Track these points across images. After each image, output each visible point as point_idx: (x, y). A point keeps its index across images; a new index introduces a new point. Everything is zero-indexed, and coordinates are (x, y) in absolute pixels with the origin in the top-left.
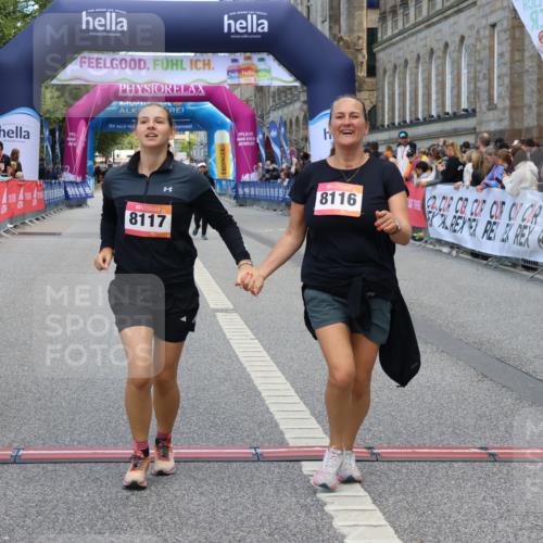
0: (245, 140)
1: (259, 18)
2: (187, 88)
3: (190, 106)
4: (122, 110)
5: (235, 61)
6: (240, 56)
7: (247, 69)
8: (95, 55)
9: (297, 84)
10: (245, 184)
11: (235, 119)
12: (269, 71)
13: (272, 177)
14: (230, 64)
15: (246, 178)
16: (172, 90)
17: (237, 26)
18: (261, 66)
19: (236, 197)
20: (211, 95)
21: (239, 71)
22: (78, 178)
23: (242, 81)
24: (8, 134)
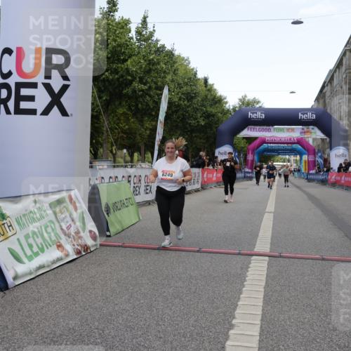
0: (311, 158)
1: (312, 114)
2: (290, 139)
3: (294, 146)
5: (303, 129)
6: (305, 128)
7: (308, 132)
8: (253, 127)
9: (325, 137)
10: (310, 174)
11: (308, 151)
12: (315, 133)
13: (319, 171)
14: (301, 130)
15: (311, 172)
16: (285, 140)
17: (304, 117)
18: (313, 131)
19: (307, 179)
20: (299, 142)
21: (305, 133)
22: (250, 171)
23: (306, 136)
24: (222, 154)
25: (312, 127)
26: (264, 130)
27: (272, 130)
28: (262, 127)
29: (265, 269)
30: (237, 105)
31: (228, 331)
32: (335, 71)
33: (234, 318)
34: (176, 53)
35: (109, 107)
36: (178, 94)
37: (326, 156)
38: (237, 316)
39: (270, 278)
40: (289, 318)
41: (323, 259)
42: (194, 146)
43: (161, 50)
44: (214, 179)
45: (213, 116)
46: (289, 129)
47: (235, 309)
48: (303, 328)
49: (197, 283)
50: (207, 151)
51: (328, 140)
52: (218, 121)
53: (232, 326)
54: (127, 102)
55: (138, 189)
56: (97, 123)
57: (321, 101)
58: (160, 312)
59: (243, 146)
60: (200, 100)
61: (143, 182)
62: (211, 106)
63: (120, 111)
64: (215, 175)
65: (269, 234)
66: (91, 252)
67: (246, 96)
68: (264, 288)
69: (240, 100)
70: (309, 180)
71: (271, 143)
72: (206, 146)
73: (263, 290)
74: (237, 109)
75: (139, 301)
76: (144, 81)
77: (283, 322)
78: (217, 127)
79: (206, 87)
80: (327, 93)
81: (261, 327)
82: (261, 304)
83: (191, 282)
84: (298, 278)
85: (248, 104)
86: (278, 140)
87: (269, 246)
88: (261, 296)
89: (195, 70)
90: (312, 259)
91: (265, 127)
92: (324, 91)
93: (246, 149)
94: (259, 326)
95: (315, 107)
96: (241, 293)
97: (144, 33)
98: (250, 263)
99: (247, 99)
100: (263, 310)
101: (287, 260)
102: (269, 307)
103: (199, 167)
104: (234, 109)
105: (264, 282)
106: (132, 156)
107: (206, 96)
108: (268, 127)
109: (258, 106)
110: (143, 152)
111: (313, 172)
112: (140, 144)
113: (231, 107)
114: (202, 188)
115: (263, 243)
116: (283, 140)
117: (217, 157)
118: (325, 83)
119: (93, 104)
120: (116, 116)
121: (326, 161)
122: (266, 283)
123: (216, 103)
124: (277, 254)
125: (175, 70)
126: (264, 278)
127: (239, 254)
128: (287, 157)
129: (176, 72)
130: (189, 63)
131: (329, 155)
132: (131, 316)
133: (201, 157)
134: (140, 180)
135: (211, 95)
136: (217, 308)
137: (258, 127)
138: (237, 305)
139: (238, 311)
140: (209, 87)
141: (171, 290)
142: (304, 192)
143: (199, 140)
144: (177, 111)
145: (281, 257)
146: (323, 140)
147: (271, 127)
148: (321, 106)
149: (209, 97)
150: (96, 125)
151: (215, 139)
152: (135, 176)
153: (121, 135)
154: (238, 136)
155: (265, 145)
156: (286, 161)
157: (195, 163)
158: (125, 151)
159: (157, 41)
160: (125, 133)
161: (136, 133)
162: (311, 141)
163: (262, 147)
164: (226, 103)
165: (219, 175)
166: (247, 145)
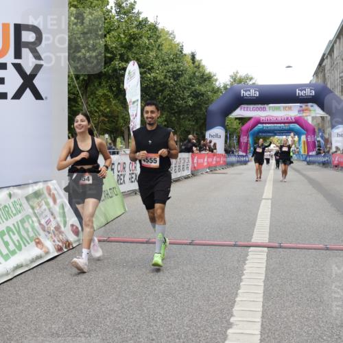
0: (311, 139)
1: (311, 90)
2: (287, 118)
3: (292, 125)
5: (301, 107)
6: (303, 105)
7: (306, 110)
8: (246, 106)
9: (326, 115)
10: (310, 156)
11: (307, 130)
12: (315, 110)
14: (299, 108)
15: (311, 154)
17: (302, 93)
18: (312, 108)
20: (297, 121)
21: (303, 111)
22: (244, 154)
23: (304, 114)
24: (212, 136)
25: (310, 104)
26: (259, 109)
27: (267, 109)
28: (256, 106)
29: (264, 261)
30: (229, 83)
31: (226, 330)
32: (335, 42)
33: (232, 315)
34: (160, 27)
35: (88, 89)
36: (163, 72)
37: (327, 136)
38: (235, 313)
39: (270, 271)
40: (292, 315)
41: (327, 249)
42: (182, 129)
43: (142, 24)
44: (205, 164)
45: (203, 95)
46: (286, 107)
47: (232, 306)
48: (307, 325)
49: (191, 279)
50: (197, 134)
51: (329, 118)
52: (208, 101)
53: (230, 325)
54: (107, 82)
55: (122, 177)
56: (75, 106)
57: (320, 75)
58: (152, 312)
59: (235, 127)
60: (188, 77)
61: (127, 169)
62: (200, 84)
63: (100, 92)
64: (206, 160)
65: (267, 223)
66: (73, 248)
67: (237, 72)
68: (264, 281)
69: (232, 77)
70: (309, 163)
71: (266, 123)
72: (196, 128)
73: (262, 284)
74: (228, 87)
75: (128, 300)
76: (125, 58)
77: (285, 319)
78: (206, 108)
79: (193, 63)
80: (327, 66)
81: (262, 325)
82: (261, 300)
83: (184, 278)
84: (300, 270)
85: (240, 81)
86: (274, 120)
87: (267, 236)
88: (261, 290)
89: (181, 45)
90: (315, 249)
91: (259, 106)
92: (324, 64)
93: (239, 130)
94: (260, 324)
95: (314, 82)
96: (239, 289)
97: (124, 5)
98: (247, 255)
99: (238, 75)
100: (263, 306)
101: (288, 251)
102: (270, 303)
103: (189, 152)
104: (225, 87)
105: (264, 275)
106: (114, 141)
107: (195, 74)
108: (262, 106)
109: (251, 83)
110: (126, 136)
111: (314, 153)
112: (123, 128)
113: (222, 85)
114: (192, 174)
115: (261, 233)
116: (279, 119)
118: (324, 55)
119: (69, 85)
120: (96, 97)
121: (327, 141)
122: (266, 276)
123: (205, 80)
124: (277, 245)
125: (159, 46)
126: (263, 271)
127: (235, 245)
129: (160, 48)
130: (174, 37)
131: (330, 135)
132: (120, 317)
133: (190, 141)
134: (124, 168)
135: (200, 72)
136: (214, 305)
137: (252, 106)
138: (235, 302)
139: (236, 308)
140: (197, 64)
141: (162, 288)
142: (304, 175)
143: (187, 122)
144: (162, 91)
145: (281, 247)
146: (323, 118)
147: (266, 106)
148: (320, 81)
149: (197, 74)
150: (74, 109)
151: (205, 121)
152: (119, 164)
153: (102, 118)
154: (230, 116)
155: (260, 126)
157: (183, 147)
158: (107, 136)
159: (139, 13)
160: (106, 117)
161: (118, 117)
162: (310, 120)
163: (257, 128)
164: (216, 80)
165: (210, 160)
166: (240, 126)
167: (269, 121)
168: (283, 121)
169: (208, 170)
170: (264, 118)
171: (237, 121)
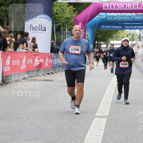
2: (140, 5)
4: (109, 18)
16: (132, 6)
24: (35, 28)
44: (24, 67)
59: (68, 16)
64: (24, 61)
71: (110, 11)
86: (121, 7)
93: (73, 20)
116: (129, 6)
117: (27, 35)
128: (137, 31)
156: (136, 38)
163: (97, 18)
165: (30, 61)
166: (75, 15)
167: (114, 9)
168: (134, 9)
169: (26, 76)
170: (107, 5)
171: (72, 7)
